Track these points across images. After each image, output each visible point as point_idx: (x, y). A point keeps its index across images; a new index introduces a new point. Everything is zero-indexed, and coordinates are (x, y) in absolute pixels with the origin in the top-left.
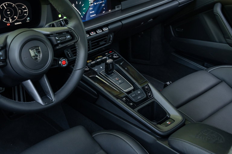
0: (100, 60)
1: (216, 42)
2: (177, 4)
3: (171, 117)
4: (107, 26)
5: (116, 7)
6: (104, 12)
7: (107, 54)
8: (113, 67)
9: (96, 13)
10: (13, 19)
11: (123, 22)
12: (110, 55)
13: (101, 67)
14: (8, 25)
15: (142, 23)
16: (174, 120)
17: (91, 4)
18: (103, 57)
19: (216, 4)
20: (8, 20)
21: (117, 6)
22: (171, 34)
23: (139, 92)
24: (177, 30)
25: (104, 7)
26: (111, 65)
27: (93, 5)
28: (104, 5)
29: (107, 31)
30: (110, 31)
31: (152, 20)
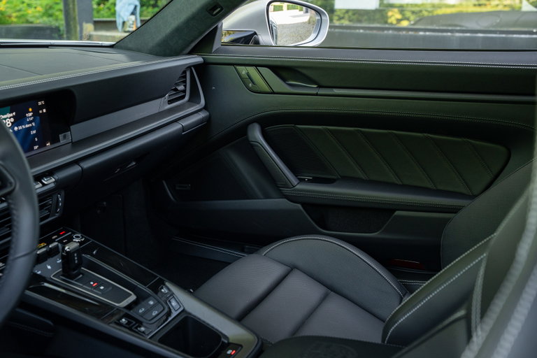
0: (44, 249)
1: (258, 199)
2: (180, 129)
3: (230, 341)
4: (50, 173)
5: (61, 136)
6: (36, 147)
7: (56, 238)
8: (80, 258)
11: (82, 164)
12: (64, 239)
13: (49, 267)
15: (118, 170)
16: (241, 346)
18: (48, 245)
19: (250, 126)
21: (63, 134)
22: (168, 196)
23: (151, 303)
24: (177, 188)
25: (35, 135)
26: (76, 255)
28: (34, 132)
29: (53, 185)
30: (60, 185)
31: (134, 163)
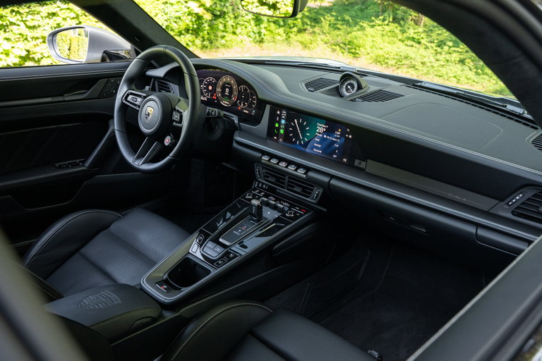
5: (357, 161)
6: (334, 156)
9: (324, 150)
10: (244, 105)
14: (239, 108)
17: (320, 133)
20: (240, 103)
21: (359, 160)
25: (337, 148)
26: (254, 208)
27: (321, 135)
28: (337, 146)
